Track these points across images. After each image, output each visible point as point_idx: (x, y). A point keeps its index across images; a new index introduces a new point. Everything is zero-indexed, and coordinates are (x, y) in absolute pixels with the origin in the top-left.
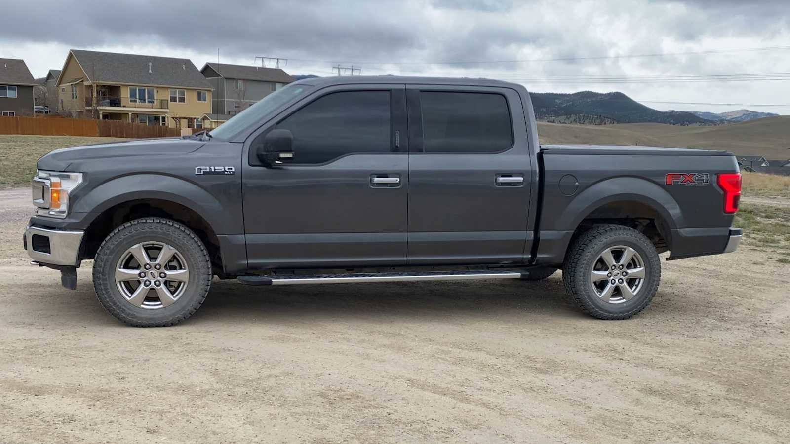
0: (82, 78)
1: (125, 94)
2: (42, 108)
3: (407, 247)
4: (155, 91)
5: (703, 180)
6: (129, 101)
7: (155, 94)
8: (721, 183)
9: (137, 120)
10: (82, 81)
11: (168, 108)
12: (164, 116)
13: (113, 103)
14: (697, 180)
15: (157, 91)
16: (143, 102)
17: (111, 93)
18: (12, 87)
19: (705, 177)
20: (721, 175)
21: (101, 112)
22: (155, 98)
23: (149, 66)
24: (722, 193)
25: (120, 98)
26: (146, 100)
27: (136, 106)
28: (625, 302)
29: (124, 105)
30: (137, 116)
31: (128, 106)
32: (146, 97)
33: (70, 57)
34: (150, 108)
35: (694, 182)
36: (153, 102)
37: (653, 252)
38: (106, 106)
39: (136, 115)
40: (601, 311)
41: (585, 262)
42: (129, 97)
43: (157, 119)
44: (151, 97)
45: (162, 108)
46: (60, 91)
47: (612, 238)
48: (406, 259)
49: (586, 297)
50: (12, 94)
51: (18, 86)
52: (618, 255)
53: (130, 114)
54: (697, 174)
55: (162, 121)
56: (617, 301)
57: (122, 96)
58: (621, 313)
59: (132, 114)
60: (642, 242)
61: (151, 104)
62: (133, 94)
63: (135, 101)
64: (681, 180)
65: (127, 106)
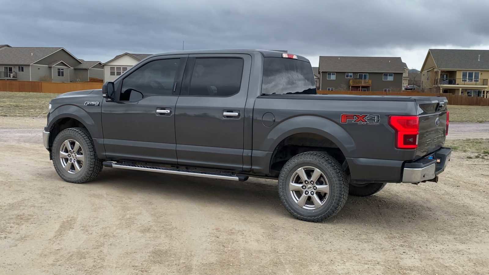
0: (434, 67)
1: (459, 76)
2: (412, 87)
3: (176, 153)
4: (480, 74)
5: (374, 120)
6: (462, 81)
7: (480, 75)
8: (393, 124)
9: (466, 93)
10: (434, 69)
11: (487, 85)
12: (484, 90)
13: (450, 83)
14: (368, 120)
15: (482, 73)
16: (471, 81)
17: (450, 76)
18: (391, 74)
19: (376, 117)
20: (392, 117)
21: (441, 88)
22: (479, 78)
23: (478, 57)
24: (393, 131)
25: (456, 79)
26: (473, 80)
27: (465, 84)
28: (315, 209)
29: (458, 83)
30: (466, 91)
31: (461, 84)
32: (474, 78)
33: (429, 53)
34: (475, 85)
35: (367, 122)
36: (478, 81)
37: (333, 174)
38: (446, 84)
39: (464, 90)
40: (295, 212)
41: (283, 176)
42: (462, 78)
43: (479, 92)
44: (477, 77)
45: (483, 85)
46: (422, 75)
47: (302, 160)
48: (177, 161)
49: (285, 201)
50: (390, 79)
51: (394, 73)
52: (309, 173)
53: (461, 89)
54: (369, 115)
55: (483, 94)
56: (309, 208)
57: (457, 77)
58: (309, 216)
59: (462, 89)
60: (324, 165)
61: (464, 82)
62: (464, 75)
63: (465, 81)
64: (354, 120)
65: (459, 84)
